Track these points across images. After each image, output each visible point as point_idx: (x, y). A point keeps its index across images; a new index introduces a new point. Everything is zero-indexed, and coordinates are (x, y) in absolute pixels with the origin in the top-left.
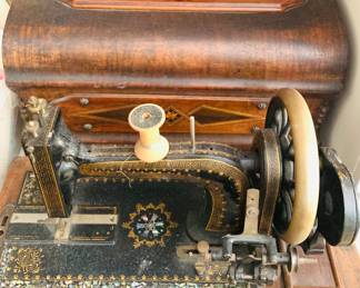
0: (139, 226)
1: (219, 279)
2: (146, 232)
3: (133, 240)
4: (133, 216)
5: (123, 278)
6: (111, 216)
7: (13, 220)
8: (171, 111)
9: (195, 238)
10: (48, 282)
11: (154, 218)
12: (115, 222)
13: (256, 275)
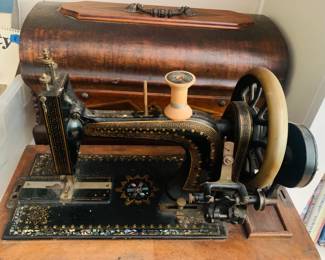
0: (129, 190)
1: (194, 227)
2: (136, 194)
3: (125, 200)
4: (123, 183)
5: (117, 227)
6: (106, 183)
7: (25, 186)
8: (153, 106)
9: (174, 197)
10: (55, 230)
11: (141, 185)
12: (110, 187)
13: (230, 215)
